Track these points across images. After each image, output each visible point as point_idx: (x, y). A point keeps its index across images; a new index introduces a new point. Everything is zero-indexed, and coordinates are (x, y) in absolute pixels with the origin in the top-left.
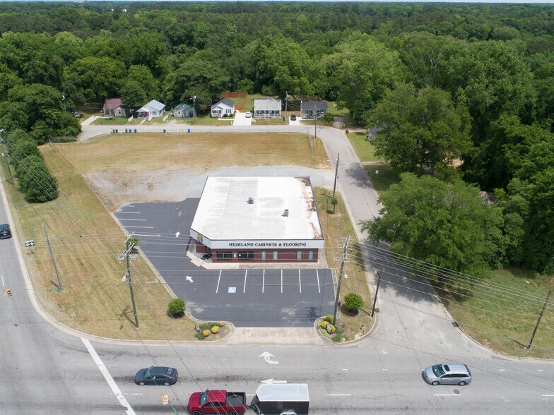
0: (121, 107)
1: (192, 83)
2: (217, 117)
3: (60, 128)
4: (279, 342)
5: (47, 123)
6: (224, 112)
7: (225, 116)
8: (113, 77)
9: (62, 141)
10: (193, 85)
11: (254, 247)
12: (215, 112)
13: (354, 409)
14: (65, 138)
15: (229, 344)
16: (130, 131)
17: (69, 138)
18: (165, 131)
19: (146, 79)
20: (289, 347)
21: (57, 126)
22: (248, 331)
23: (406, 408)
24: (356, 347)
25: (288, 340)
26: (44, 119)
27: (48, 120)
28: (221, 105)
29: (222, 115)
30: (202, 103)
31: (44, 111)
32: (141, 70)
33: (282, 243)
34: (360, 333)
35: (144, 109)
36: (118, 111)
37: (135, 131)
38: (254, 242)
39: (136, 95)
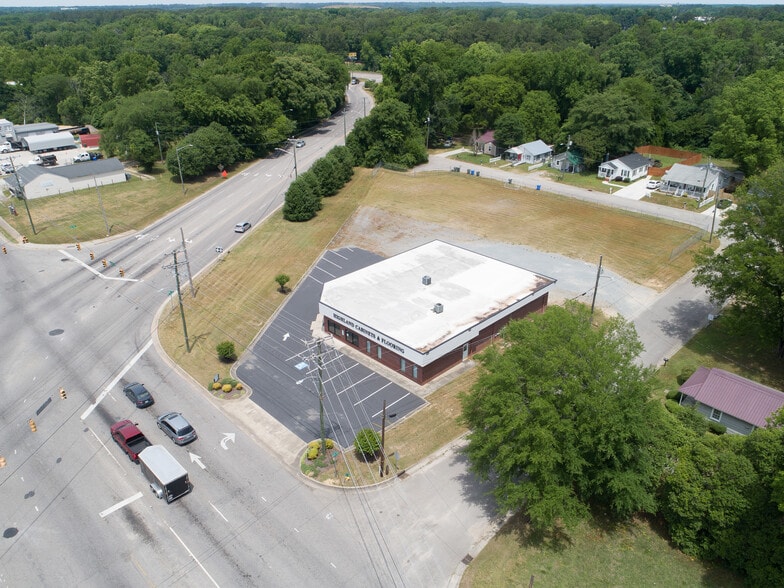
0: (494, 143)
1: (586, 124)
2: (604, 179)
3: (397, 153)
4: (258, 434)
5: (385, 145)
6: (617, 174)
7: (618, 180)
8: (500, 102)
9: (393, 169)
10: (588, 127)
11: (354, 329)
12: (604, 170)
13: (208, 533)
14: (396, 165)
15: (222, 409)
16: (473, 172)
17: (402, 167)
18: (510, 181)
19: (541, 111)
20: (260, 444)
21: (395, 150)
22: (253, 407)
23: (247, 576)
24: (312, 489)
25: (267, 437)
26: (383, 139)
27: (386, 142)
28: (616, 162)
29: (614, 176)
30: (588, 155)
31: (385, 130)
32: (540, 99)
33: (381, 337)
34: (338, 481)
35: (515, 150)
36: (489, 146)
37: (478, 174)
38: (355, 323)
39: (511, 129)
